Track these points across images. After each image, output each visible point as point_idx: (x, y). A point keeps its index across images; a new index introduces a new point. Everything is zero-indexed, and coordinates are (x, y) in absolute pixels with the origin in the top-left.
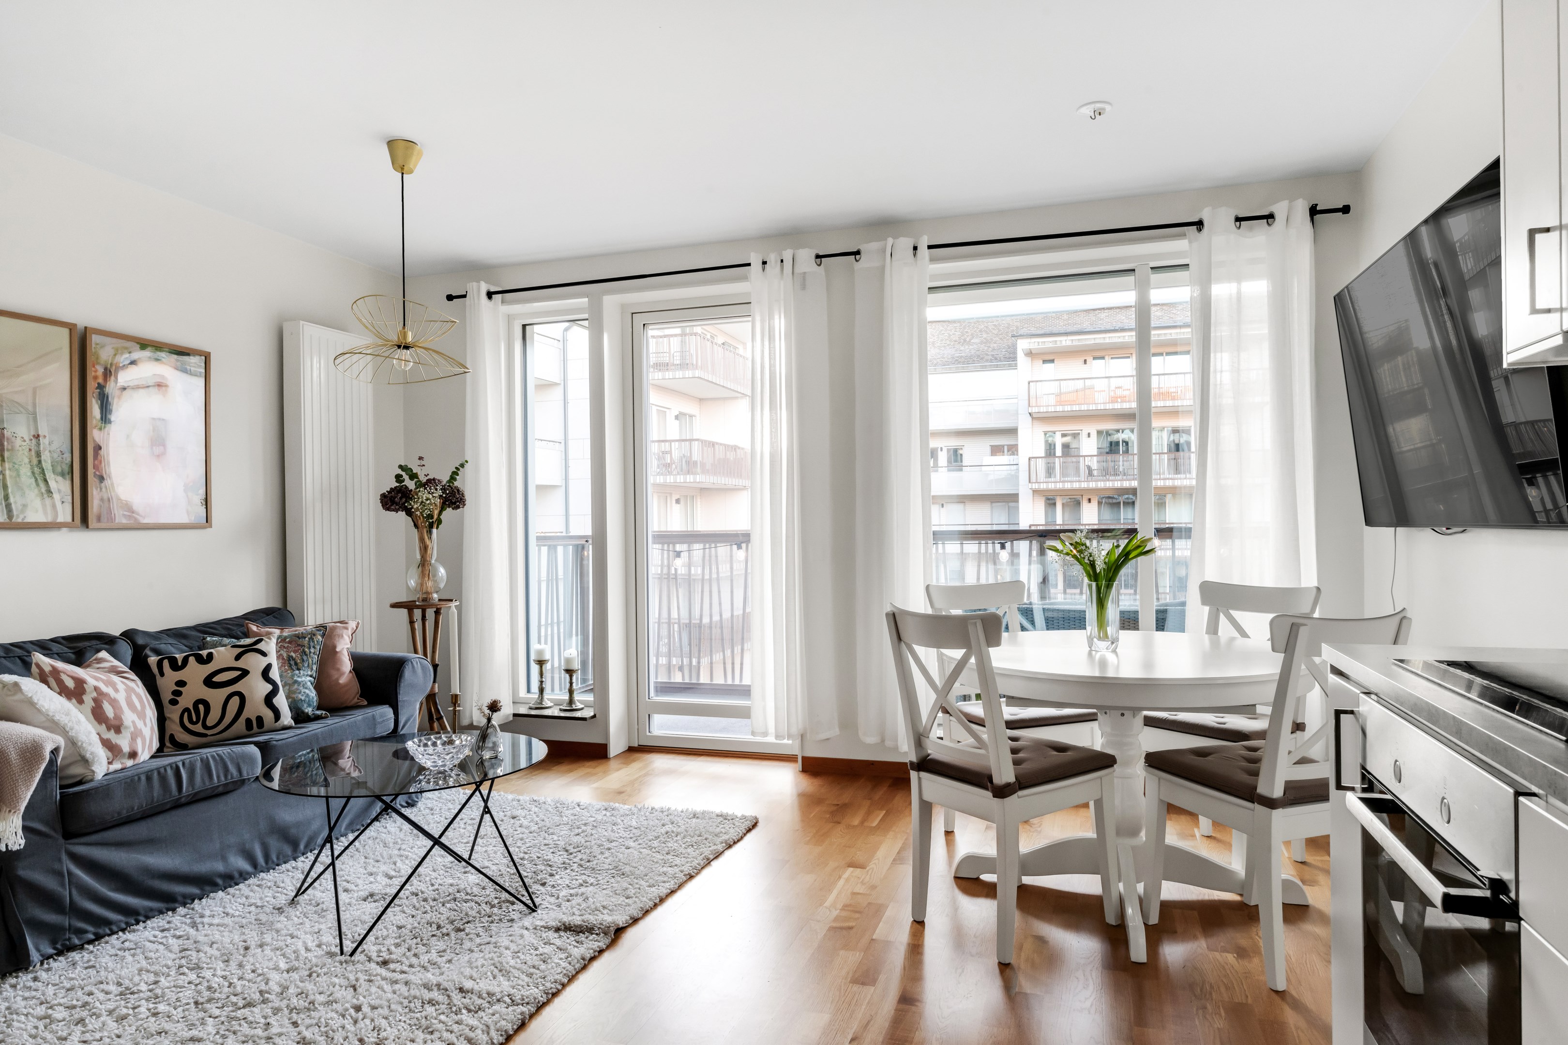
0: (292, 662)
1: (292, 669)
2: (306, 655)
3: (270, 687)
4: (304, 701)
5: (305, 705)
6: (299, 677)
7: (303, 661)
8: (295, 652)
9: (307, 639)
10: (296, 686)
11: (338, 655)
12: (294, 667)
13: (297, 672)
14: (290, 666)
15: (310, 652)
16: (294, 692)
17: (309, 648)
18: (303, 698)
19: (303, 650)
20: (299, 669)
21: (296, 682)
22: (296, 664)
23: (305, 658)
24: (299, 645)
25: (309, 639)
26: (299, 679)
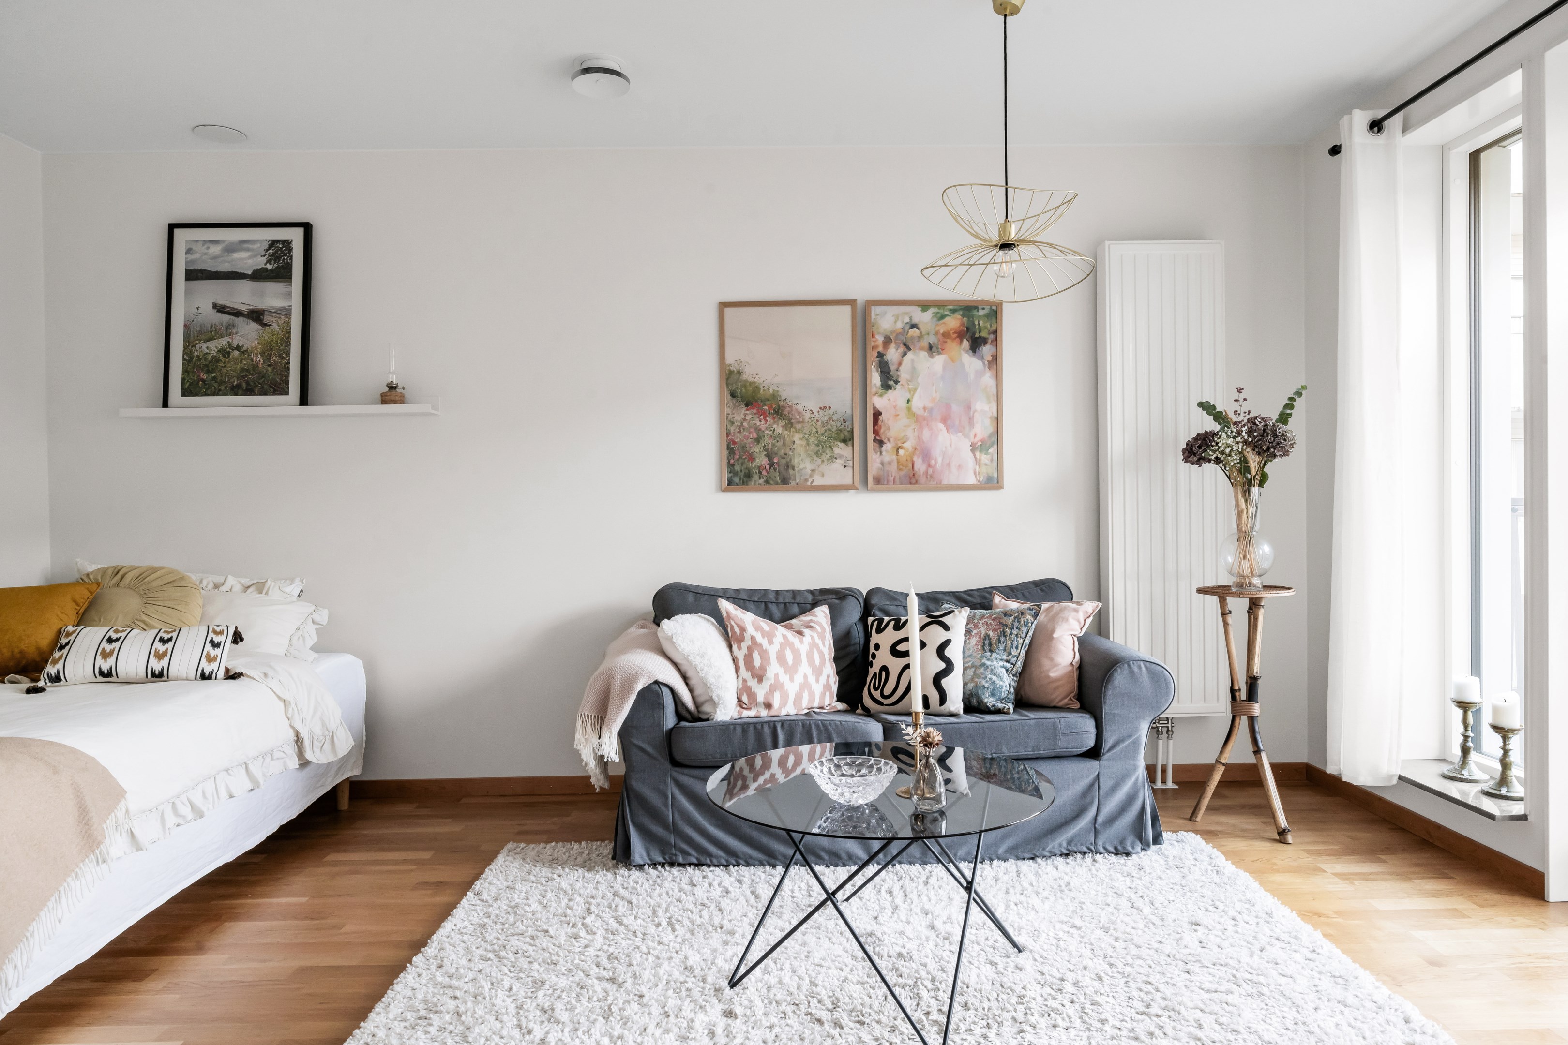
0: (987, 642)
1: (984, 650)
2: (1005, 636)
3: (943, 665)
4: (988, 688)
5: (987, 694)
6: (989, 660)
7: (999, 642)
8: (994, 631)
9: (1012, 618)
10: (982, 670)
11: (1054, 642)
12: (987, 648)
13: (989, 654)
14: (984, 645)
15: (1011, 634)
16: (979, 677)
17: (1012, 628)
18: (986, 685)
19: (1003, 630)
20: (991, 651)
21: (983, 665)
22: (990, 645)
23: (1002, 639)
24: (1001, 623)
25: (1015, 618)
26: (988, 663)
